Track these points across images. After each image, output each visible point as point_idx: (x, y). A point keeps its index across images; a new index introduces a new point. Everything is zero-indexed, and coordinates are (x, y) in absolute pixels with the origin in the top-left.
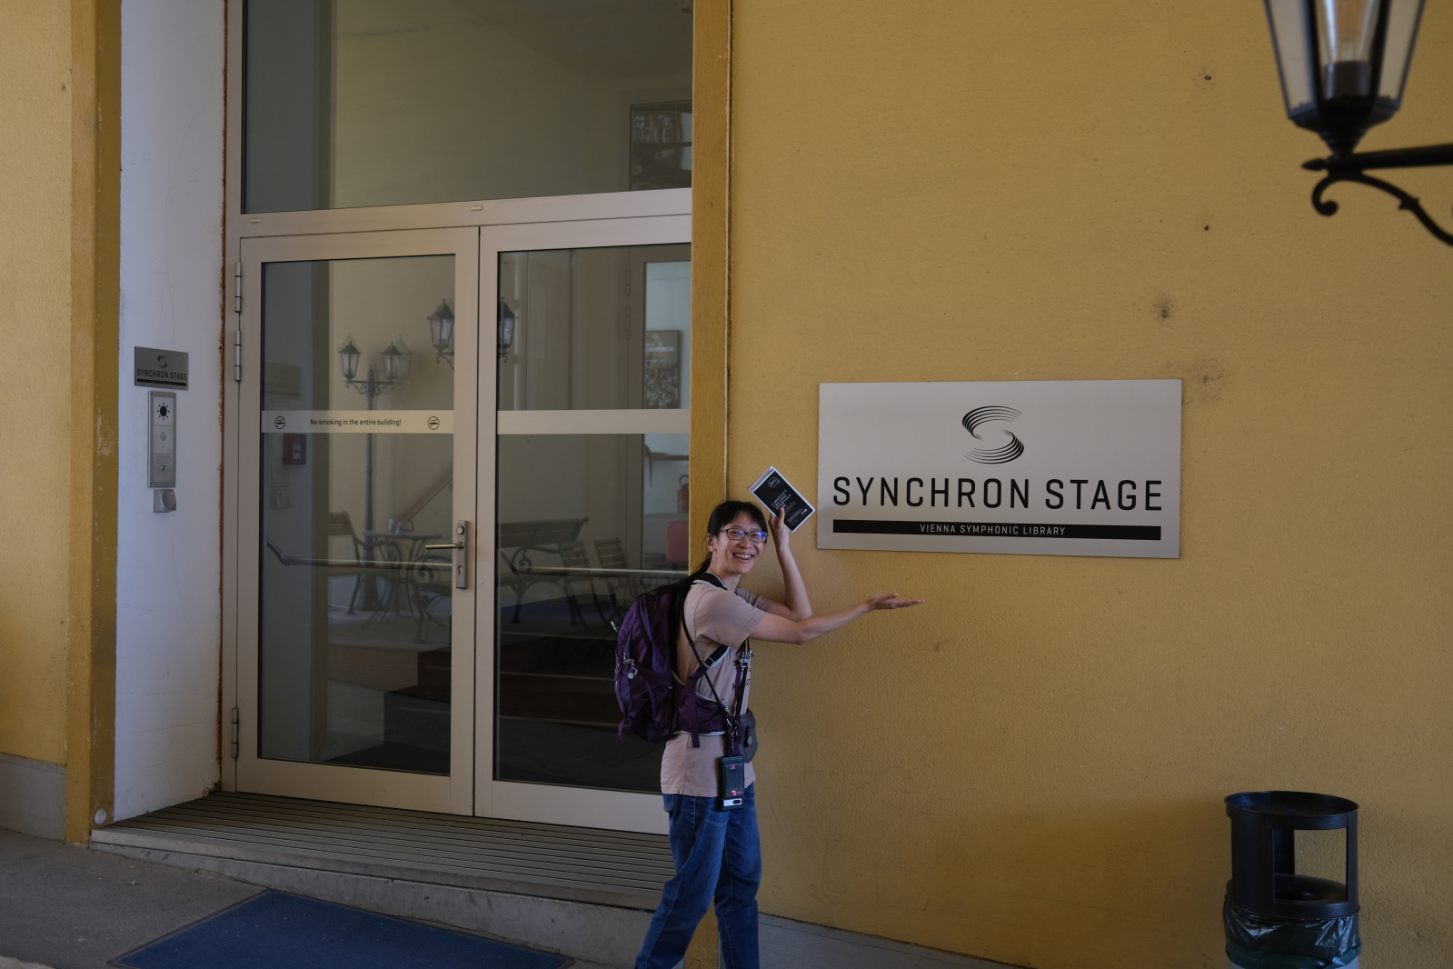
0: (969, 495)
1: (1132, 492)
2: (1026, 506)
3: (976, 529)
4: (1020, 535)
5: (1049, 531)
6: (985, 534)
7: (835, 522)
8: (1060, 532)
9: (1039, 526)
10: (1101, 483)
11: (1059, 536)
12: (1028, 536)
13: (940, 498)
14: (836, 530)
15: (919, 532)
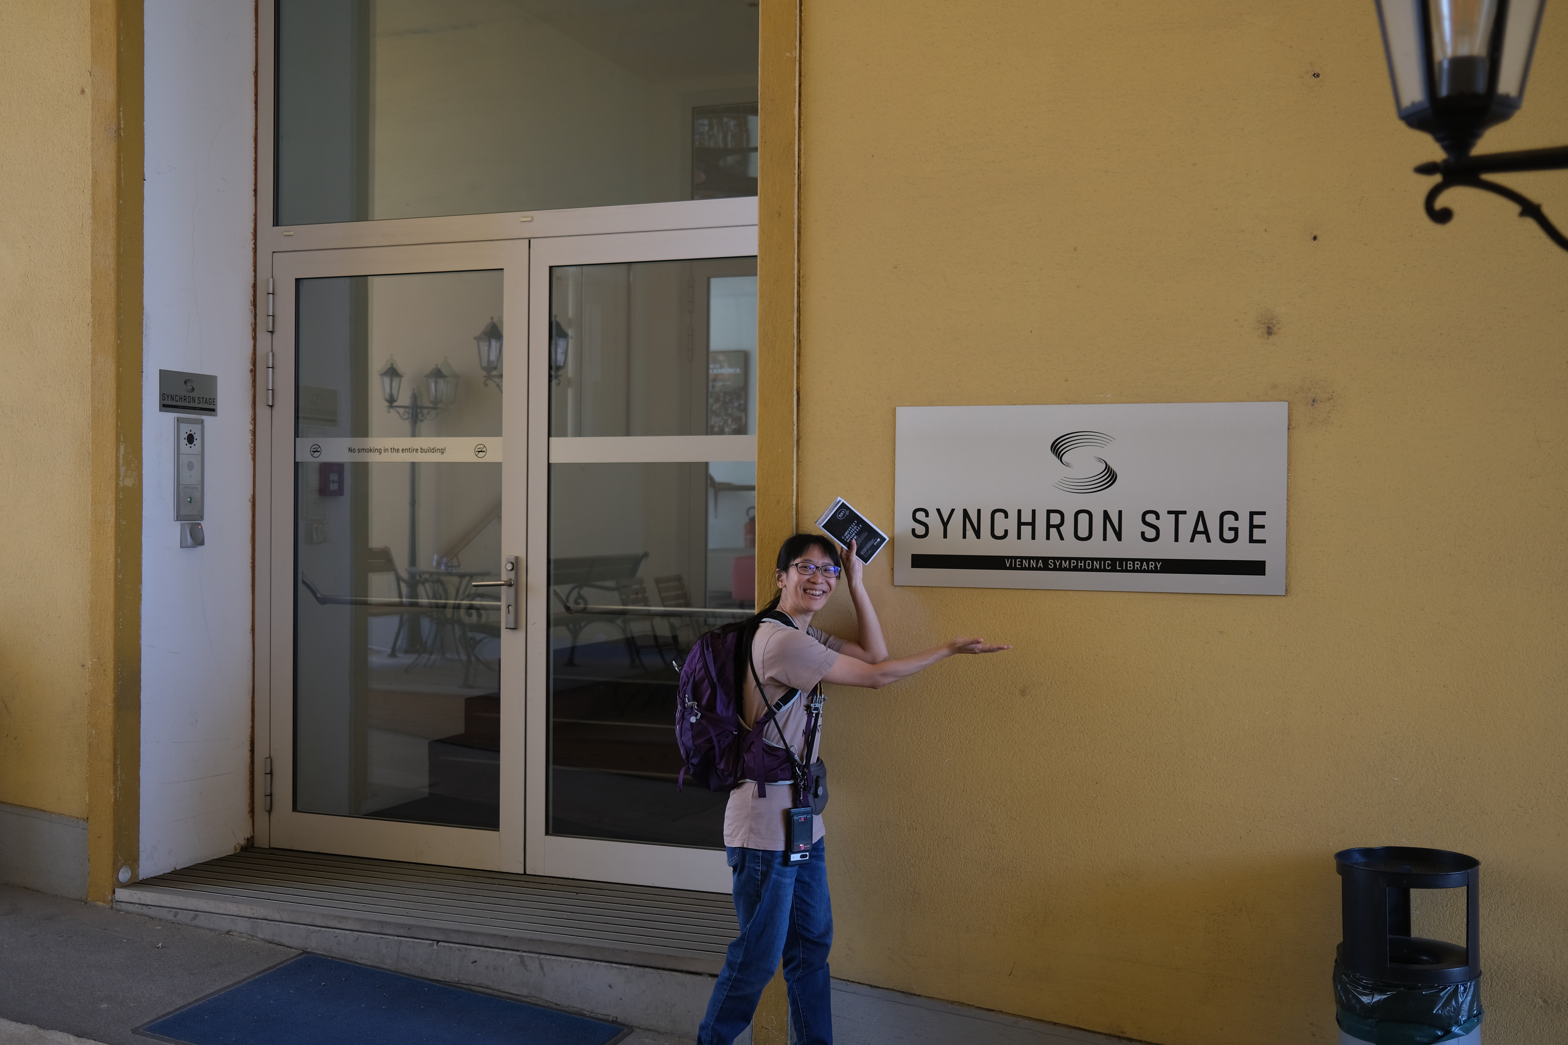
0: (1058, 527)
1: (1235, 524)
2: (1119, 538)
3: (1065, 564)
4: (1114, 570)
5: (1145, 566)
6: (1076, 569)
7: (913, 556)
8: (1156, 567)
9: (1134, 560)
10: (1201, 514)
11: (1156, 571)
12: (1122, 571)
13: (1026, 530)
14: (914, 565)
15: (1004, 568)
